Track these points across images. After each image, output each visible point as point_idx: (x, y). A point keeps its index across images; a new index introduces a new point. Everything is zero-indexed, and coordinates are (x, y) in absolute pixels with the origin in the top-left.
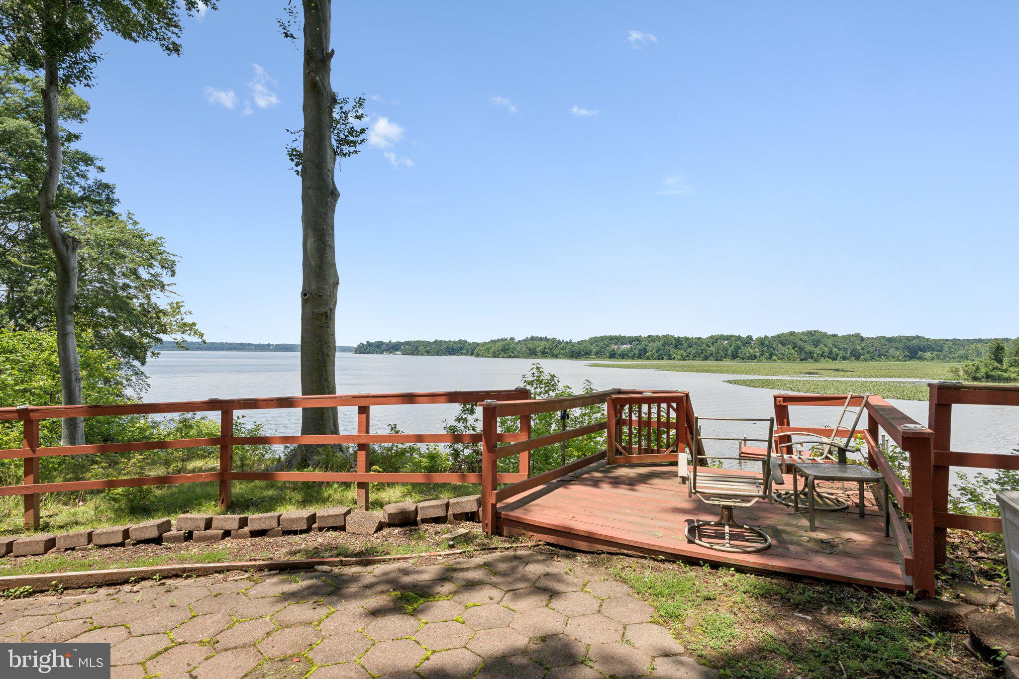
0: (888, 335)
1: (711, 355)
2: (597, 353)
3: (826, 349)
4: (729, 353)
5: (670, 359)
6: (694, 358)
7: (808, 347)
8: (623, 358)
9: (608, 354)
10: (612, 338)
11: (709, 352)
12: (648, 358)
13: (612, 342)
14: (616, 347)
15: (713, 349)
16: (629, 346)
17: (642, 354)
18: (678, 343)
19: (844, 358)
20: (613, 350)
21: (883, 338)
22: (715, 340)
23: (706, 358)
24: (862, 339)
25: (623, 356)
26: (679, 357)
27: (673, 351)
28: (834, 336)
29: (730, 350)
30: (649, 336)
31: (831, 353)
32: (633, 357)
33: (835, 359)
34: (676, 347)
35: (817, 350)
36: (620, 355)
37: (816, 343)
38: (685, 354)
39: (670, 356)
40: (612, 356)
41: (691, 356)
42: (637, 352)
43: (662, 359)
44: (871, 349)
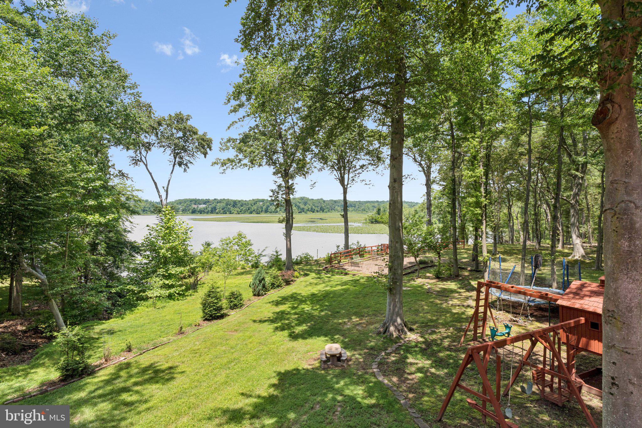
0: (335, 199)
1: (254, 210)
2: (183, 211)
3: (310, 207)
4: (264, 209)
5: (230, 213)
6: (244, 212)
7: (302, 206)
8: (201, 213)
9: (191, 211)
10: (191, 201)
11: (253, 209)
12: (217, 213)
13: (192, 203)
14: (196, 206)
15: (255, 207)
16: (204, 206)
17: (213, 211)
18: (235, 203)
19: (317, 211)
20: (194, 209)
21: (332, 200)
22: (256, 202)
23: (251, 213)
24: (324, 201)
25: (201, 212)
26: (236, 212)
27: (232, 208)
28: (312, 199)
29: (264, 208)
30: (215, 199)
31: (312, 209)
32: (207, 213)
33: (314, 212)
34: (234, 206)
35: (306, 208)
36: (199, 212)
37: (305, 204)
38: (239, 210)
39: (230, 212)
40: (194, 212)
41: (243, 212)
42: (210, 209)
43: (226, 213)
44: (328, 206)
